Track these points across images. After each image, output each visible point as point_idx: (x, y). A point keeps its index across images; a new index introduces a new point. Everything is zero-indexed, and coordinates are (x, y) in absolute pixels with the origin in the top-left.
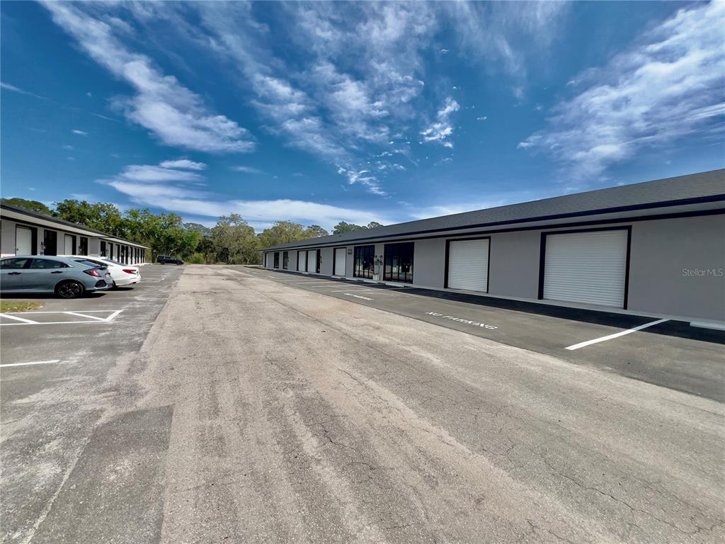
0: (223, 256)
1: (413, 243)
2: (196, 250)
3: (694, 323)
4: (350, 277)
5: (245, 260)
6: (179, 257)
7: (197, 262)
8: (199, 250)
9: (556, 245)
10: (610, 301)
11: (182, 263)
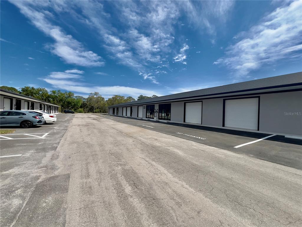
0: (91, 110)
1: (171, 104)
2: (80, 107)
3: (287, 136)
4: (145, 118)
5: (101, 112)
6: (73, 110)
7: (80, 112)
8: (81, 107)
9: (230, 104)
10: (252, 127)
11: (74, 113)
